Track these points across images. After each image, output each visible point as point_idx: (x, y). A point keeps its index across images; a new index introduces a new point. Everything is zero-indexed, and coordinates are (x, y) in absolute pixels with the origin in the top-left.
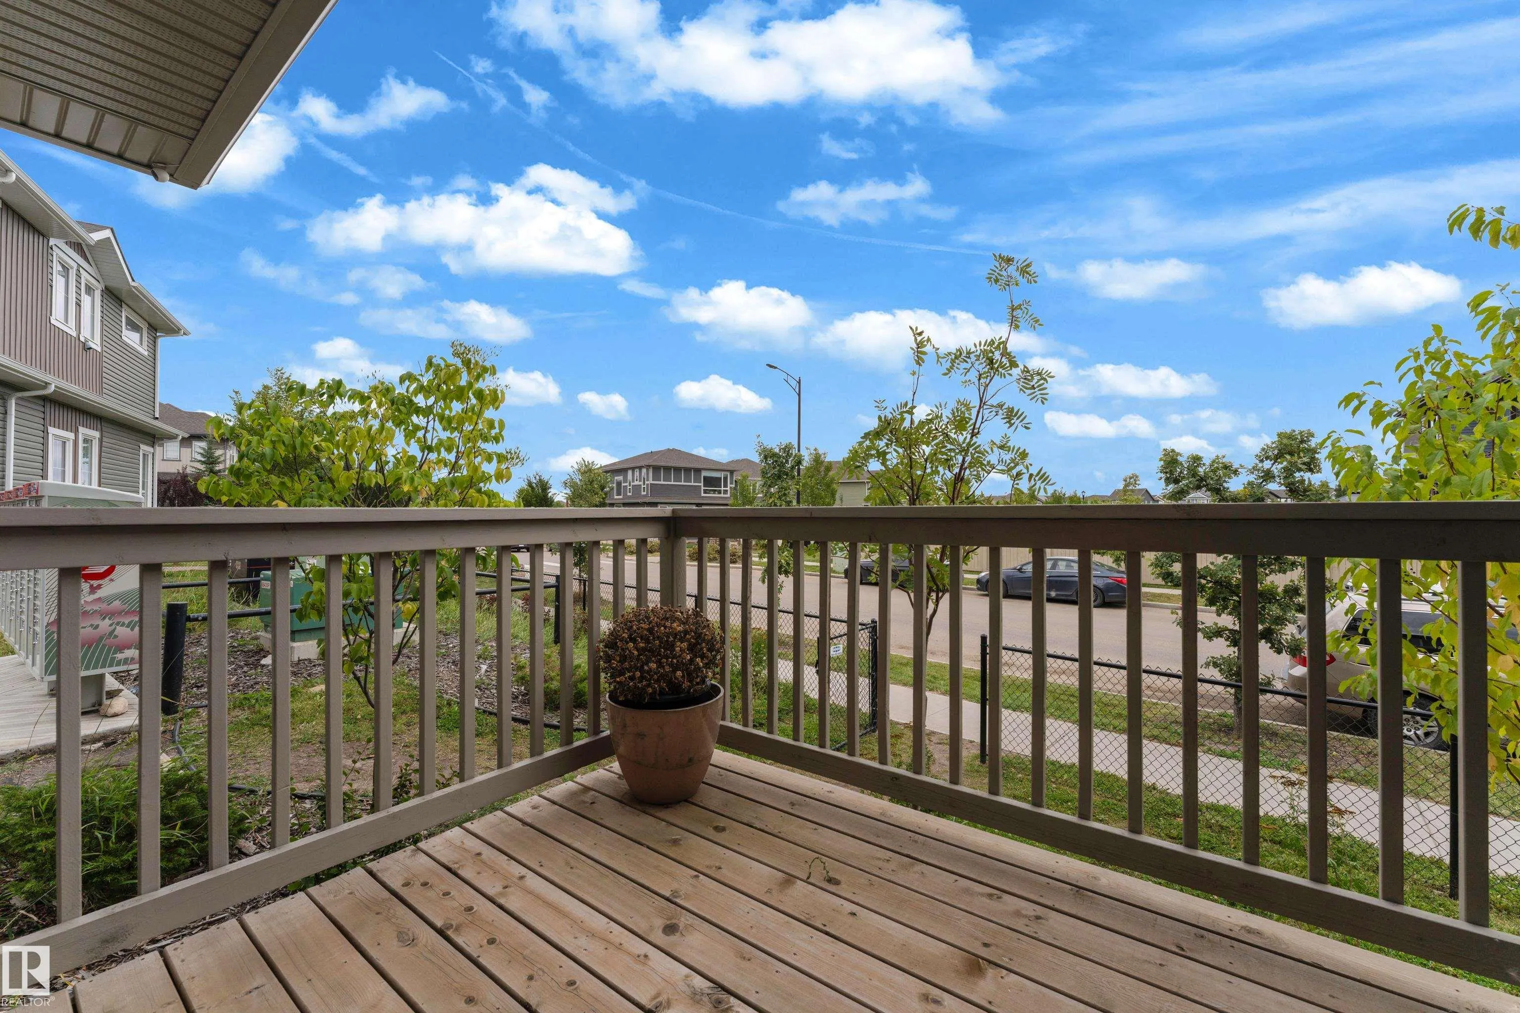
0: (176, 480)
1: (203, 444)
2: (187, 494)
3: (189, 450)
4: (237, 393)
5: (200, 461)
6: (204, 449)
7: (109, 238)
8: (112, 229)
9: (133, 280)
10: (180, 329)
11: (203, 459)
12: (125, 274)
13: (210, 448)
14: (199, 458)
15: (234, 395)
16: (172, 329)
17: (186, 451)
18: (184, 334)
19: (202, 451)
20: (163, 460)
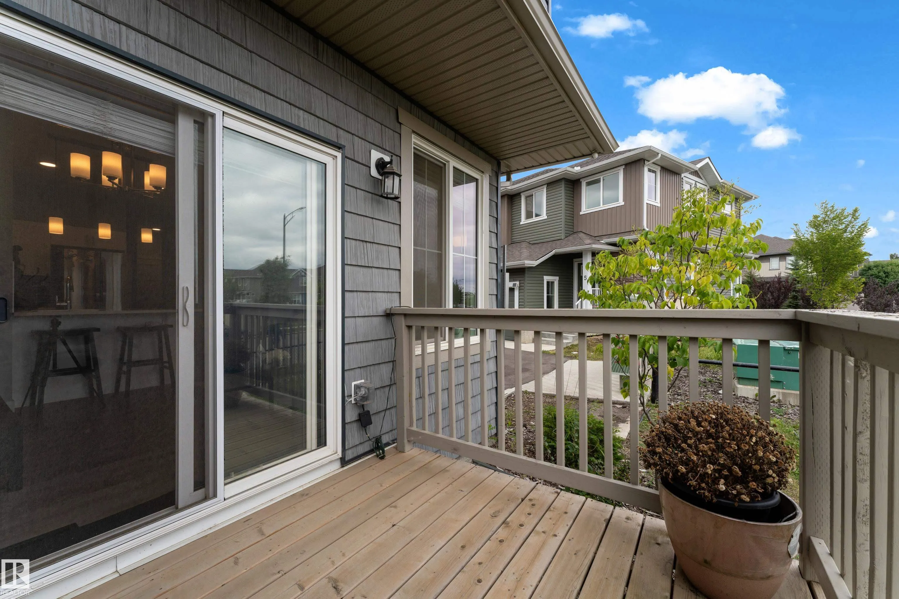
0: (773, 281)
1: (792, 258)
2: (780, 289)
3: (784, 262)
4: (796, 225)
5: (790, 269)
6: (792, 261)
7: (708, 163)
8: (709, 158)
9: (722, 179)
10: (752, 196)
11: (792, 268)
12: (717, 178)
13: (796, 260)
14: (790, 267)
15: (794, 227)
16: (748, 198)
17: (783, 263)
18: (755, 198)
19: (791, 263)
20: (770, 270)
